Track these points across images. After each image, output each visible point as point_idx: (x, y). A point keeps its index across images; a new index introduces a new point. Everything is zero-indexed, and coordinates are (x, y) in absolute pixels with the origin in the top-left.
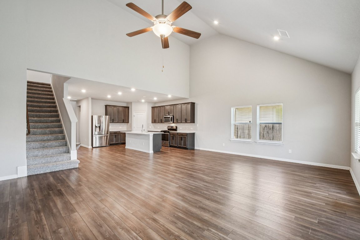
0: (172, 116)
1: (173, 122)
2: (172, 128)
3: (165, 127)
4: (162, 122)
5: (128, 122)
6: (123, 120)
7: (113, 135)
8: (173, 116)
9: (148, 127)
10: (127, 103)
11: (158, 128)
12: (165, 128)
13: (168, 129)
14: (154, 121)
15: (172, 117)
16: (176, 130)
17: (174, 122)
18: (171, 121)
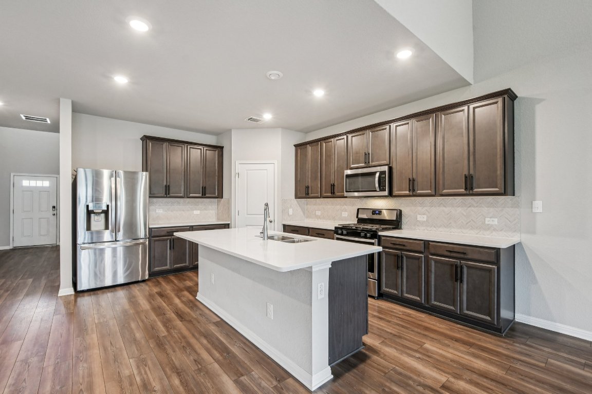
0: (386, 168)
1: (391, 194)
2: (376, 217)
3: (346, 211)
4: (337, 194)
5: (220, 196)
6: (204, 189)
7: (164, 240)
8: (390, 169)
9: (284, 211)
10: (217, 133)
11: (318, 213)
12: (345, 214)
13: (361, 221)
14: (304, 192)
15: (382, 173)
16: (396, 224)
17: (395, 192)
18: (382, 189)
